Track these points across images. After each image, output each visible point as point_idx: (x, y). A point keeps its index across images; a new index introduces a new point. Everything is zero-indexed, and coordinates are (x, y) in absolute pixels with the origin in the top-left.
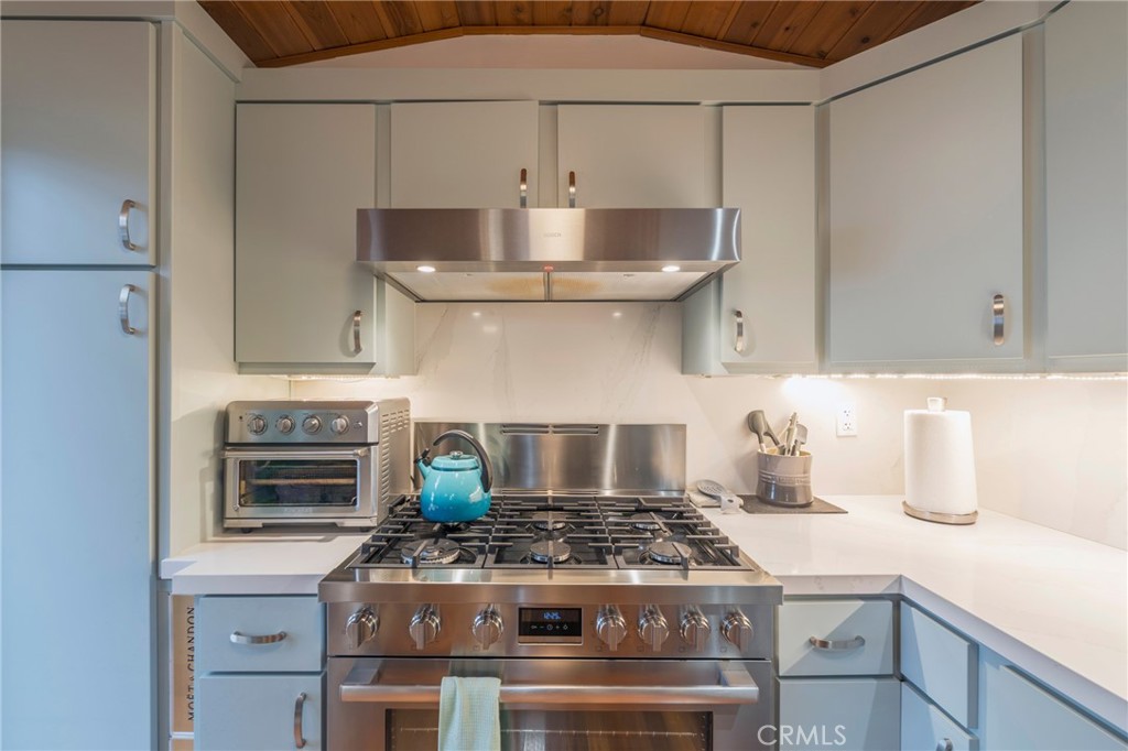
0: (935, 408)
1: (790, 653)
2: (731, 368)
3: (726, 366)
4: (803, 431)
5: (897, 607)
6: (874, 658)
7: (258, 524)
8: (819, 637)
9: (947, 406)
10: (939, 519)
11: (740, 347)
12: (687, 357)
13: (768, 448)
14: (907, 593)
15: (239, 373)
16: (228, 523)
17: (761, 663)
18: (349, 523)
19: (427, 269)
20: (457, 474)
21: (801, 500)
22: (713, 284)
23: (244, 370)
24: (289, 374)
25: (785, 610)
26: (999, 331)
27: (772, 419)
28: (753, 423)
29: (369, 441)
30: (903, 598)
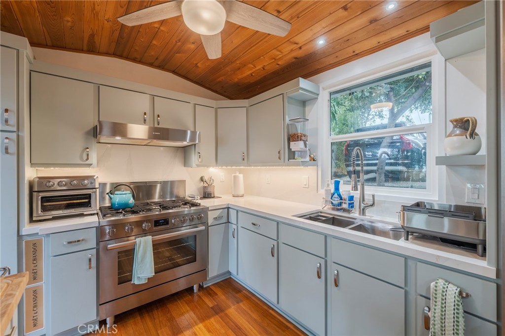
0: (237, 174)
1: (210, 221)
2: (198, 166)
3: (196, 165)
4: (213, 180)
5: (228, 210)
6: (224, 220)
7: (51, 217)
8: (215, 217)
9: (239, 174)
10: (238, 196)
11: (200, 161)
12: (186, 162)
13: (206, 185)
14: (230, 206)
15: (31, 167)
16: (34, 219)
17: (205, 223)
18: (85, 213)
19: (118, 138)
20: (124, 196)
21: (212, 196)
22: (193, 146)
23: (34, 166)
24: (54, 167)
25: (209, 213)
26: (243, 159)
27: (206, 178)
28: (202, 179)
29: (96, 187)
30: (229, 208)
